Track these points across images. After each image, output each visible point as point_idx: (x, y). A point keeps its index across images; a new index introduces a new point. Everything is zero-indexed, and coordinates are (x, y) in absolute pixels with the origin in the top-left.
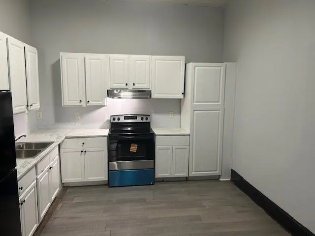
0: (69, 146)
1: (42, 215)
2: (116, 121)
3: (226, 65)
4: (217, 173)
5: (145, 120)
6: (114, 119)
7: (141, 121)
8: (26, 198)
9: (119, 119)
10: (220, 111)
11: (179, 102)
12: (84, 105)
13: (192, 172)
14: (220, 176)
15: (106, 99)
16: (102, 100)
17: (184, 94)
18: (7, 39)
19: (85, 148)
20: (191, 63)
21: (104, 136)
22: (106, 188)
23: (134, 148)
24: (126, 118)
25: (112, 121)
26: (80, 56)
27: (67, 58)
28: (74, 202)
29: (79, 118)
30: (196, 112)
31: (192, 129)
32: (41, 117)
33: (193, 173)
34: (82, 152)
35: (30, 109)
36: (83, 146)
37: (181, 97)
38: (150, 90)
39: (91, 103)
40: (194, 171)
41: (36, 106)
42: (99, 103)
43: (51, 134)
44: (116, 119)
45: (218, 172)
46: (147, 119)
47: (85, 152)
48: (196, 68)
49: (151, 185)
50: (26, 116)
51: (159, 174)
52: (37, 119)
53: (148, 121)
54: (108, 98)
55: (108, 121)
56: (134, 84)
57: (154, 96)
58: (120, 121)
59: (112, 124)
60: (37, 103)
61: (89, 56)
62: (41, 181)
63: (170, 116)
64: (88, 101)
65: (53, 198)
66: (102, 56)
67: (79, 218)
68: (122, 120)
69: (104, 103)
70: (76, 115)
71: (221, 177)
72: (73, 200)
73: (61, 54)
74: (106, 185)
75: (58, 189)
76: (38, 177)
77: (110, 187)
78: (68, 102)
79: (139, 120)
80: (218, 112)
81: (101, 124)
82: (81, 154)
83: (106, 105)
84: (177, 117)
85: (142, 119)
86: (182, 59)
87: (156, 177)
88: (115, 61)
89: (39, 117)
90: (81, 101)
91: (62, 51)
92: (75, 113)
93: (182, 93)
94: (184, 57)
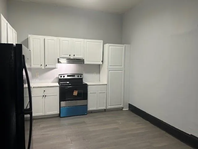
2: (62, 78)
3: (125, 46)
4: (121, 106)
6: (61, 77)
7: (78, 78)
9: (64, 77)
10: (123, 71)
12: (43, 68)
13: (108, 106)
14: (123, 108)
15: (57, 64)
16: (55, 64)
19: (45, 94)
20: (107, 44)
22: (58, 118)
23: (75, 93)
24: (68, 76)
25: (60, 78)
26: (42, 37)
27: (33, 39)
29: (38, 76)
30: (110, 71)
31: (108, 81)
34: (43, 96)
37: (101, 63)
38: (83, 59)
39: (48, 66)
46: (81, 76)
47: (46, 96)
48: (110, 47)
51: (90, 108)
55: (57, 78)
56: (74, 55)
57: (86, 62)
58: (65, 78)
59: (60, 80)
61: (47, 38)
63: (94, 75)
64: (46, 65)
69: (56, 66)
70: (36, 75)
79: (76, 77)
80: (121, 71)
81: (52, 80)
82: (43, 98)
83: (57, 68)
84: (98, 75)
85: (78, 76)
87: (88, 110)
88: (63, 41)
90: (41, 65)
91: (30, 34)
92: (36, 73)
93: (102, 61)
94: (102, 41)
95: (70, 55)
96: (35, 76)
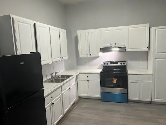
0: (81, 77)
1: (65, 111)
2: (106, 65)
5: (123, 65)
6: (105, 64)
7: (121, 65)
8: (55, 102)
9: (107, 64)
11: (146, 53)
12: (89, 57)
15: (100, 53)
16: (98, 53)
17: (149, 48)
18: (49, 27)
20: (153, 27)
21: (98, 73)
22: (100, 101)
24: (112, 63)
30: (156, 59)
31: (154, 71)
32: (71, 63)
33: (155, 99)
35: (62, 59)
36: (88, 78)
37: (147, 50)
38: (126, 46)
39: (92, 56)
40: (156, 98)
41: (66, 58)
42: (96, 55)
43: (74, 71)
44: (106, 64)
46: (124, 64)
47: (89, 81)
48: (157, 30)
49: (126, 103)
50: (64, 62)
51: (131, 97)
53: (125, 65)
55: (102, 64)
56: (115, 44)
57: (128, 50)
59: (104, 66)
60: (66, 56)
61: (91, 31)
62: (64, 94)
63: (140, 62)
64: (91, 55)
65: (72, 103)
66: (97, 30)
67: (83, 115)
68: (109, 64)
69: (99, 55)
70: (86, 62)
72: (82, 105)
73: (78, 31)
74: (100, 99)
75: (75, 99)
76: (62, 93)
77: (102, 101)
78: (81, 55)
79: (119, 64)
81: (98, 66)
83: (100, 56)
84: (145, 63)
85: (121, 64)
86: (147, 25)
87: (129, 99)
88: (104, 32)
89: (70, 63)
90: (87, 55)
91: (78, 30)
92: (86, 61)
93: (148, 47)
94: (148, 24)
95: (111, 44)
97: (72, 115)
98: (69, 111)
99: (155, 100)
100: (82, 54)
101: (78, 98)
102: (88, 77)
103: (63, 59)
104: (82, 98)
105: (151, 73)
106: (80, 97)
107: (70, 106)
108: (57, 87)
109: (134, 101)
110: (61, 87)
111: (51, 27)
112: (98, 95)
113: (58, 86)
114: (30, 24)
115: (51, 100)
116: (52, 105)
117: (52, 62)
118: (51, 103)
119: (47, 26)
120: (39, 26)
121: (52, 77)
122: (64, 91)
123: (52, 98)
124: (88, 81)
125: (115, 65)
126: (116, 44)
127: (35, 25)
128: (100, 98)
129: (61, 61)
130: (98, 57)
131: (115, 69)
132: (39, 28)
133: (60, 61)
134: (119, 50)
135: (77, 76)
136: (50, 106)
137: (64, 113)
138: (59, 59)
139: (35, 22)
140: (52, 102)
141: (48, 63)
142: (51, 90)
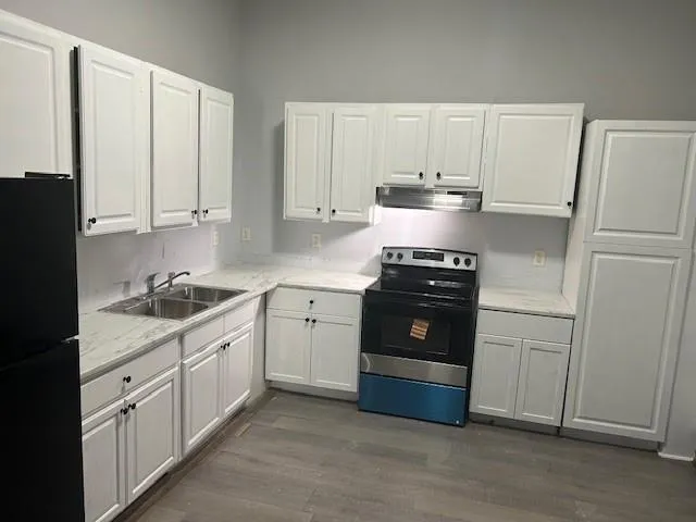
1: (192, 442)
2: (394, 260)
4: (652, 433)
5: (462, 266)
6: (390, 255)
7: (452, 266)
9: (400, 256)
10: (680, 261)
11: (565, 225)
12: (326, 220)
14: (660, 446)
15: (371, 208)
16: (364, 210)
17: (574, 205)
18: (151, 73)
19: (315, 313)
21: (356, 293)
22: (351, 411)
23: (419, 330)
24: (419, 254)
25: (386, 260)
27: (298, 115)
28: (275, 425)
29: (319, 245)
30: (597, 256)
31: (583, 302)
32: (249, 238)
33: (576, 420)
34: (307, 320)
35: (202, 219)
36: (310, 308)
37: (568, 213)
38: (480, 190)
39: (339, 216)
40: (578, 414)
41: (224, 214)
42: (356, 217)
43: (255, 275)
44: (395, 257)
45: (654, 432)
46: (468, 262)
47: (314, 321)
48: (611, 136)
49: (457, 426)
50: (215, 233)
51: (480, 405)
52: (241, 241)
53: (472, 267)
54: (377, 206)
55: (377, 257)
56: (439, 175)
57: (489, 205)
58: (402, 262)
59: (385, 266)
60: (225, 208)
61: (342, 109)
62: (192, 369)
63: (535, 263)
64: (334, 211)
65: (229, 409)
67: (267, 464)
68: (408, 260)
69: (368, 218)
70: (314, 240)
71: (664, 449)
72: (273, 421)
73: (288, 105)
74: (353, 403)
76: (185, 362)
77: (360, 410)
78: (294, 209)
79: (448, 263)
80: (671, 262)
81: (362, 264)
82: (306, 325)
83: (370, 221)
85: (456, 261)
86: (576, 111)
87: (472, 409)
88: (399, 119)
89: (246, 237)
90: (319, 209)
91: (289, 101)
92: (313, 235)
93: (569, 204)
94: (581, 107)
96: (311, 245)
97: (222, 460)
98: (213, 442)
99: (575, 422)
100: (298, 205)
101: (264, 389)
102: (312, 302)
103: (209, 217)
104: (280, 390)
105: (571, 309)
106: (273, 386)
107: (216, 421)
108: (160, 336)
109: (491, 422)
110: (181, 336)
111: (161, 73)
112: (348, 383)
113: (164, 330)
114: (52, 49)
115: (124, 392)
116: (125, 411)
117: (152, 227)
118: (122, 401)
119: (141, 68)
120: (94, 61)
121: (151, 289)
122: (192, 354)
123: (128, 379)
124: (310, 323)
125: (432, 263)
126: (444, 177)
127: (75, 54)
128: (356, 398)
129: (195, 224)
130: (365, 225)
131: (432, 283)
132: (94, 69)
133: (191, 224)
134: (464, 204)
135: (266, 297)
136: (116, 415)
137: (188, 449)
138: (185, 216)
139: (76, 41)
140: (127, 398)
141: (130, 228)
142: (128, 348)
